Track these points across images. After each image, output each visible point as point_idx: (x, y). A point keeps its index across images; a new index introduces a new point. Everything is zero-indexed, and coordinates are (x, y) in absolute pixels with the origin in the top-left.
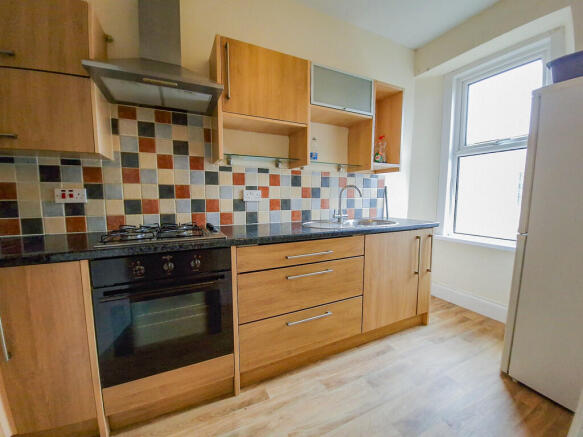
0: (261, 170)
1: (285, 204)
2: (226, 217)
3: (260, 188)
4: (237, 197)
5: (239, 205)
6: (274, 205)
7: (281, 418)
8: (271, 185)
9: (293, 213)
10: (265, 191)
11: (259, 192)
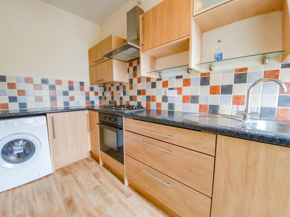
0: (178, 77)
1: (195, 99)
2: (159, 105)
3: (176, 89)
4: (164, 95)
5: (165, 99)
6: (185, 99)
7: (117, 208)
8: (184, 86)
9: (201, 106)
10: (180, 90)
11: (176, 91)
